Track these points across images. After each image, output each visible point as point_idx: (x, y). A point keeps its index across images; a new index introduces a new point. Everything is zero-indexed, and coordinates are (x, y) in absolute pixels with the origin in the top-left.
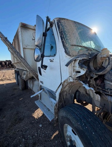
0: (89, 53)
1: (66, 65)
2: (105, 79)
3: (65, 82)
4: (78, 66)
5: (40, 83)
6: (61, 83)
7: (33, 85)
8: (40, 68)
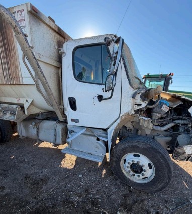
2: (153, 112)
3: (123, 116)
4: (140, 99)
5: (70, 123)
6: (119, 116)
7: (38, 129)
8: (74, 99)
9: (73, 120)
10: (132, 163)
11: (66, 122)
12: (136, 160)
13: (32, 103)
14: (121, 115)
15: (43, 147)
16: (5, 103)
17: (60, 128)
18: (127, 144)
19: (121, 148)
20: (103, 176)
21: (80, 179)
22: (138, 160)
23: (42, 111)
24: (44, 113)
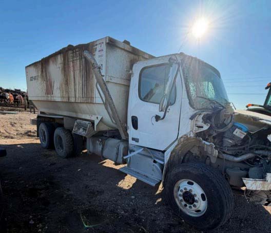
0: (212, 107)
1: (190, 119)
2: (224, 137)
3: (181, 137)
4: (201, 120)
5: (131, 142)
6: (177, 138)
7: (103, 146)
8: (136, 118)
9: (133, 139)
10: (184, 191)
11: (127, 141)
12: (189, 187)
13: (101, 120)
14: (179, 137)
15: (107, 166)
16: (81, 119)
17: (122, 146)
18: (181, 169)
19: (175, 173)
20: (156, 203)
21: (131, 200)
22: (191, 188)
23: (110, 129)
24: (111, 130)
